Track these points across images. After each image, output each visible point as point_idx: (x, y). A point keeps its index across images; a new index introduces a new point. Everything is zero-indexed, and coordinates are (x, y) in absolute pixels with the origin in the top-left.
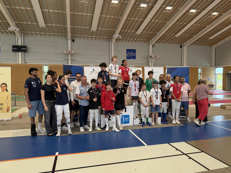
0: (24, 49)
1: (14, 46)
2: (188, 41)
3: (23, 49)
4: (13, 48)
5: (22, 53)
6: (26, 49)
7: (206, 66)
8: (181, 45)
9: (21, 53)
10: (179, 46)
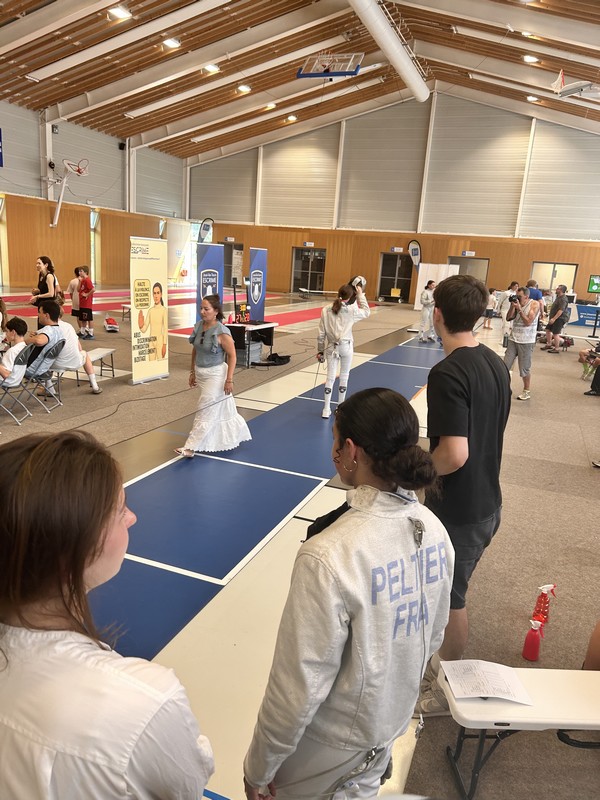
2: (142, 134)
7: (171, 214)
8: (121, 141)
10: (115, 141)
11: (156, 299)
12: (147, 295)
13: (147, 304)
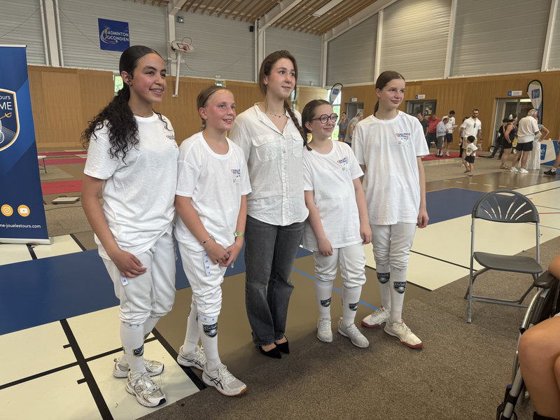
2: (266, 16)
7: (309, 83)
8: (252, 25)
10: (246, 25)
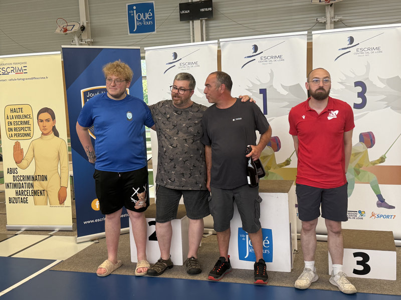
0: (206, 9)
1: (183, 6)
3: (205, 11)
4: (181, 10)
5: (201, 21)
6: (210, 9)
9: (199, 21)
11: (43, 129)
12: (27, 123)
13: (28, 135)
